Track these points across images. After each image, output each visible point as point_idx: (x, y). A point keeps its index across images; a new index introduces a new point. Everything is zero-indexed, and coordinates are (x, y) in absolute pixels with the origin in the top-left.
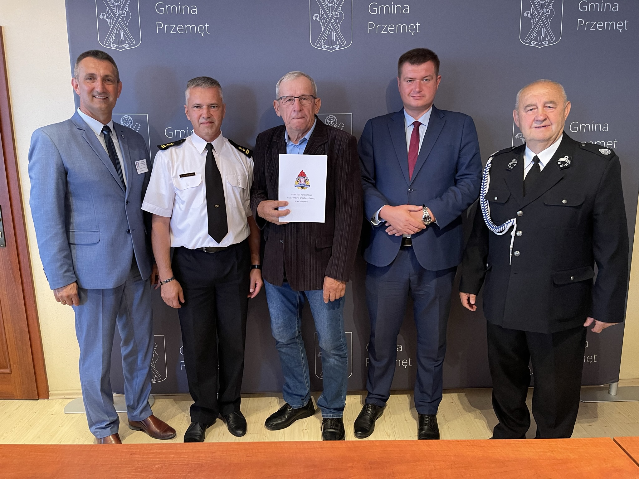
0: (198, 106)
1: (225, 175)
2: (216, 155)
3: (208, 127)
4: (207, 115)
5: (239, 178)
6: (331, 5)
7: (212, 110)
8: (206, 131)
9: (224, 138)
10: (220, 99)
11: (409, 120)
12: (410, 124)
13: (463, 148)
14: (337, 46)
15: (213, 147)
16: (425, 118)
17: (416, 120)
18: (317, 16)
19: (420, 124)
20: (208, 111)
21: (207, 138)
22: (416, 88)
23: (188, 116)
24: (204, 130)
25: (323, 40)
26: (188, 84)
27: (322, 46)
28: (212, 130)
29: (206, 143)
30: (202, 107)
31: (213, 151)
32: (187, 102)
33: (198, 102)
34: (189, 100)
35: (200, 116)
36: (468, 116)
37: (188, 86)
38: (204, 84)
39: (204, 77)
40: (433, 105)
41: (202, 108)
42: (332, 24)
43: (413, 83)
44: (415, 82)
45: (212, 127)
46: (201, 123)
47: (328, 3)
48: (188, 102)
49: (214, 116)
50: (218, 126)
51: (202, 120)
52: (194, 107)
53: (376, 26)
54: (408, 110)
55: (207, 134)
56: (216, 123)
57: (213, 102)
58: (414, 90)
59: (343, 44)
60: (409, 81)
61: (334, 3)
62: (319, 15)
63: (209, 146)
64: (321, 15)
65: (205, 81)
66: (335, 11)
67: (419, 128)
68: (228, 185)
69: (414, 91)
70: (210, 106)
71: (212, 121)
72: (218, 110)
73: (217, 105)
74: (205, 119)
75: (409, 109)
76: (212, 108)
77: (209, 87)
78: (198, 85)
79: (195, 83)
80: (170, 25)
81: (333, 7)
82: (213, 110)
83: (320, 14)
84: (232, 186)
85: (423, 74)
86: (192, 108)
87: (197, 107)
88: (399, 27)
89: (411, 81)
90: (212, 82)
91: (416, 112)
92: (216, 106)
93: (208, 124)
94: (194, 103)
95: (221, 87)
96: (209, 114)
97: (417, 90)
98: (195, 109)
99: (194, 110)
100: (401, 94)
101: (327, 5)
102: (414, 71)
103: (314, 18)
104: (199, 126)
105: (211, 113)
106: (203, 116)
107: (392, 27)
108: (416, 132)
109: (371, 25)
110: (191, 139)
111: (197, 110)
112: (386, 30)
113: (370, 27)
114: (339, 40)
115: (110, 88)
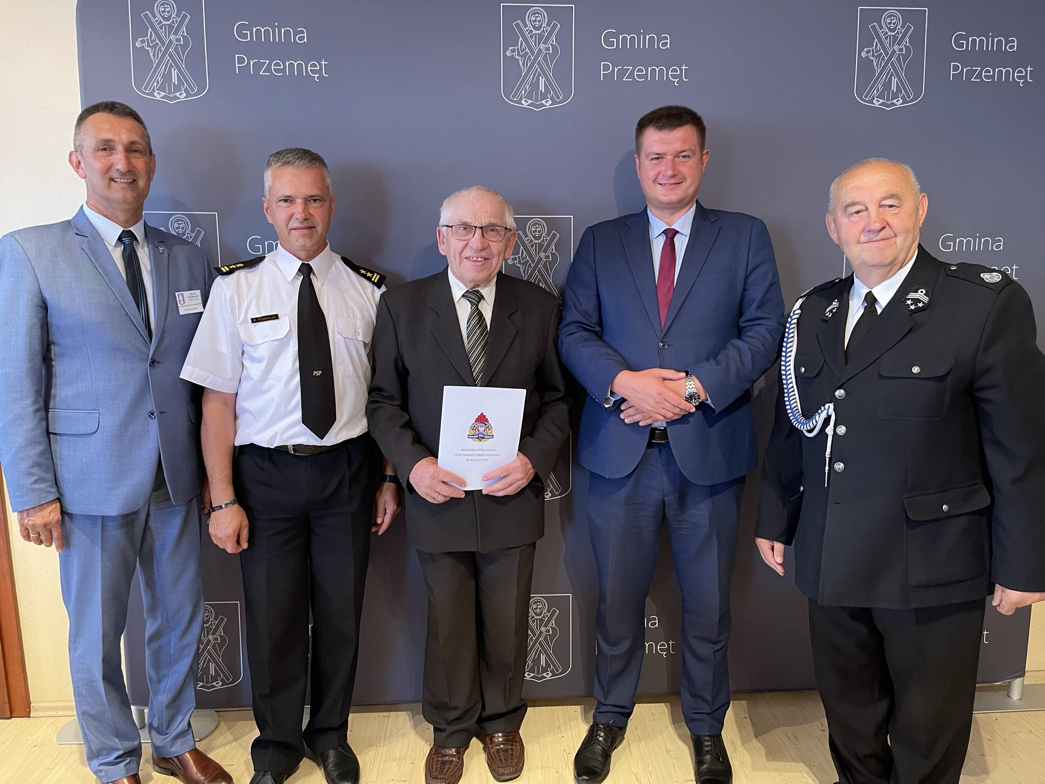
0: (288, 200)
1: (333, 320)
2: (317, 284)
3: (304, 236)
4: (303, 215)
5: (358, 324)
6: (537, 32)
7: (311, 205)
8: (301, 241)
9: (333, 254)
10: (325, 188)
11: (657, 226)
12: (657, 233)
13: (750, 274)
14: (548, 101)
15: (312, 269)
16: (684, 223)
17: (669, 226)
18: (513, 51)
19: (677, 232)
20: (306, 209)
21: (303, 254)
22: (666, 172)
23: (268, 217)
24: (297, 241)
25: (523, 91)
26: (269, 161)
27: (523, 102)
28: (311, 242)
29: (301, 262)
30: (294, 200)
31: (312, 276)
32: (267, 193)
33: (287, 192)
34: (270, 188)
35: (292, 216)
36: (756, 218)
37: (269, 164)
38: (297, 162)
39: (298, 149)
40: (697, 201)
41: (295, 203)
42: (539, 63)
43: (662, 161)
44: (664, 160)
45: (311, 236)
46: (293, 228)
47: (533, 30)
48: (269, 192)
49: (315, 217)
50: (322, 234)
51: (294, 224)
52: (281, 200)
54: (654, 210)
55: (304, 247)
56: (320, 229)
57: (315, 192)
58: (664, 173)
59: (558, 98)
60: (655, 158)
61: (542, 29)
62: (518, 48)
63: (305, 269)
64: (521, 48)
65: (299, 155)
66: (545, 43)
67: (675, 239)
68: (338, 337)
69: (664, 175)
70: (309, 200)
71: (313, 226)
72: (322, 206)
73: (322, 197)
74: (299, 221)
75: (656, 207)
76: (312, 203)
77: (308, 167)
78: (287, 163)
79: (283, 159)
80: (259, 61)
81: (541, 36)
82: (315, 205)
83: (519, 47)
84: (345, 338)
85: (678, 146)
86: (276, 202)
87: (286, 201)
88: (653, 71)
89: (658, 158)
90: (311, 158)
91: (667, 211)
92: (320, 200)
93: (304, 230)
94: (281, 194)
95: (326, 166)
96: (307, 214)
97: (670, 173)
98: (282, 204)
99: (280, 206)
100: (641, 181)
101: (532, 33)
102: (662, 142)
103: (508, 54)
104: (289, 233)
105: (311, 211)
106: (295, 216)
107: (641, 70)
108: (670, 247)
109: (606, 68)
110: (274, 256)
111: (285, 206)
112: (631, 75)
113: (603, 71)
114: (552, 92)
115: (139, 163)
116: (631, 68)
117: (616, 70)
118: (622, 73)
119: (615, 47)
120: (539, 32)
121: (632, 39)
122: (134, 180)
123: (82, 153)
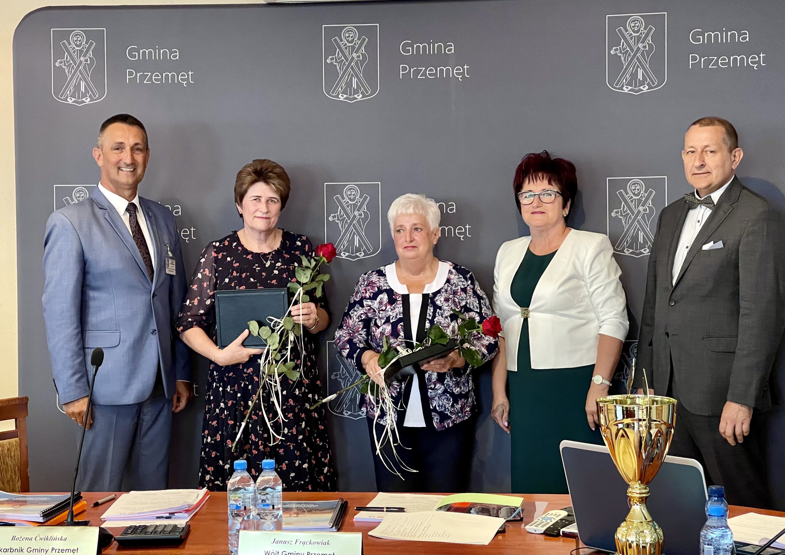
6: (350, 45)
14: (360, 95)
18: (332, 59)
25: (340, 89)
27: (340, 96)
42: (352, 67)
47: (347, 43)
53: (410, 70)
59: (367, 93)
61: (354, 42)
64: (338, 56)
66: (357, 52)
80: (143, 74)
81: (353, 47)
83: (336, 56)
88: (442, 70)
101: (346, 44)
103: (328, 61)
107: (431, 70)
109: (404, 69)
112: (424, 74)
113: (402, 71)
114: (362, 88)
115: (139, 157)
116: (424, 68)
117: (412, 70)
118: (417, 72)
119: (411, 53)
120: (352, 45)
121: (424, 47)
122: (135, 169)
123: (102, 150)
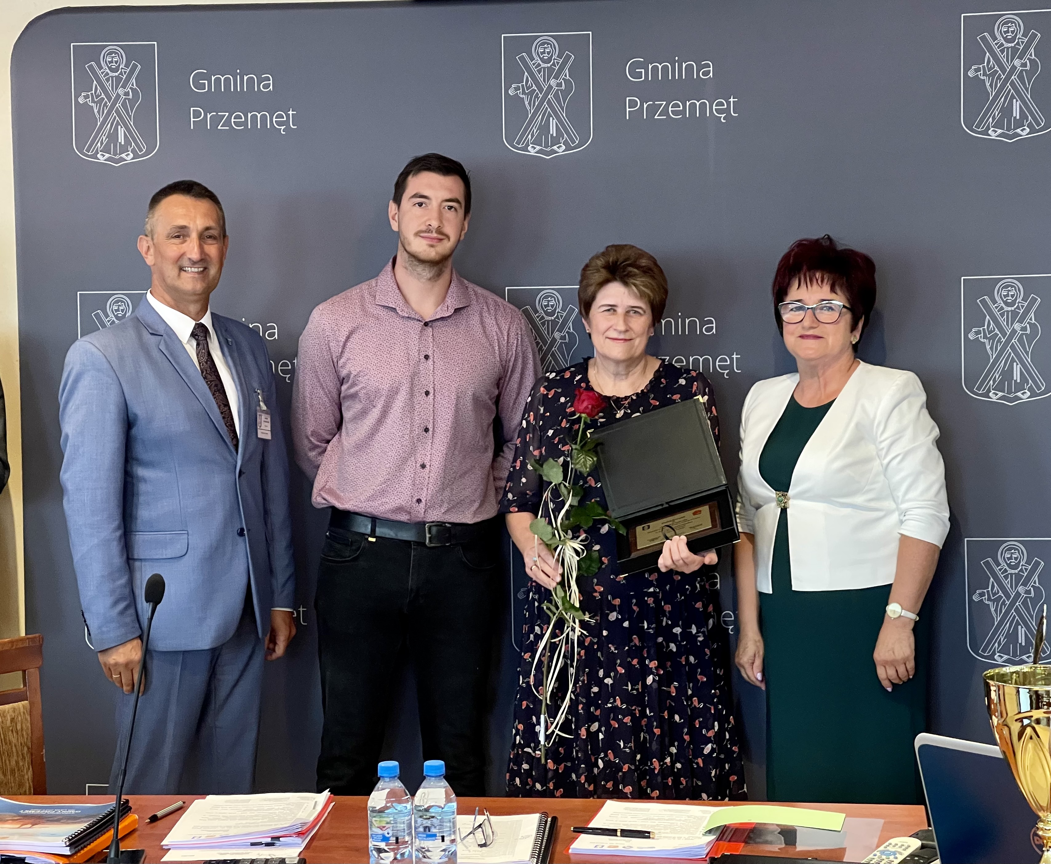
6: (546, 65)
14: (561, 146)
18: (517, 89)
25: (530, 136)
27: (529, 148)
42: (549, 103)
47: (541, 63)
53: (642, 105)
59: (573, 142)
61: (552, 61)
62: (523, 85)
64: (526, 85)
66: (556, 78)
80: (217, 114)
81: (550, 70)
83: (524, 83)
88: (693, 106)
101: (539, 65)
103: (511, 92)
107: (677, 105)
109: (633, 104)
112: (665, 112)
113: (629, 108)
114: (565, 135)
115: (212, 249)
116: (665, 103)
117: (645, 106)
118: (653, 110)
119: (643, 79)
120: (549, 65)
121: (665, 68)
122: (205, 268)
123: (152, 239)
